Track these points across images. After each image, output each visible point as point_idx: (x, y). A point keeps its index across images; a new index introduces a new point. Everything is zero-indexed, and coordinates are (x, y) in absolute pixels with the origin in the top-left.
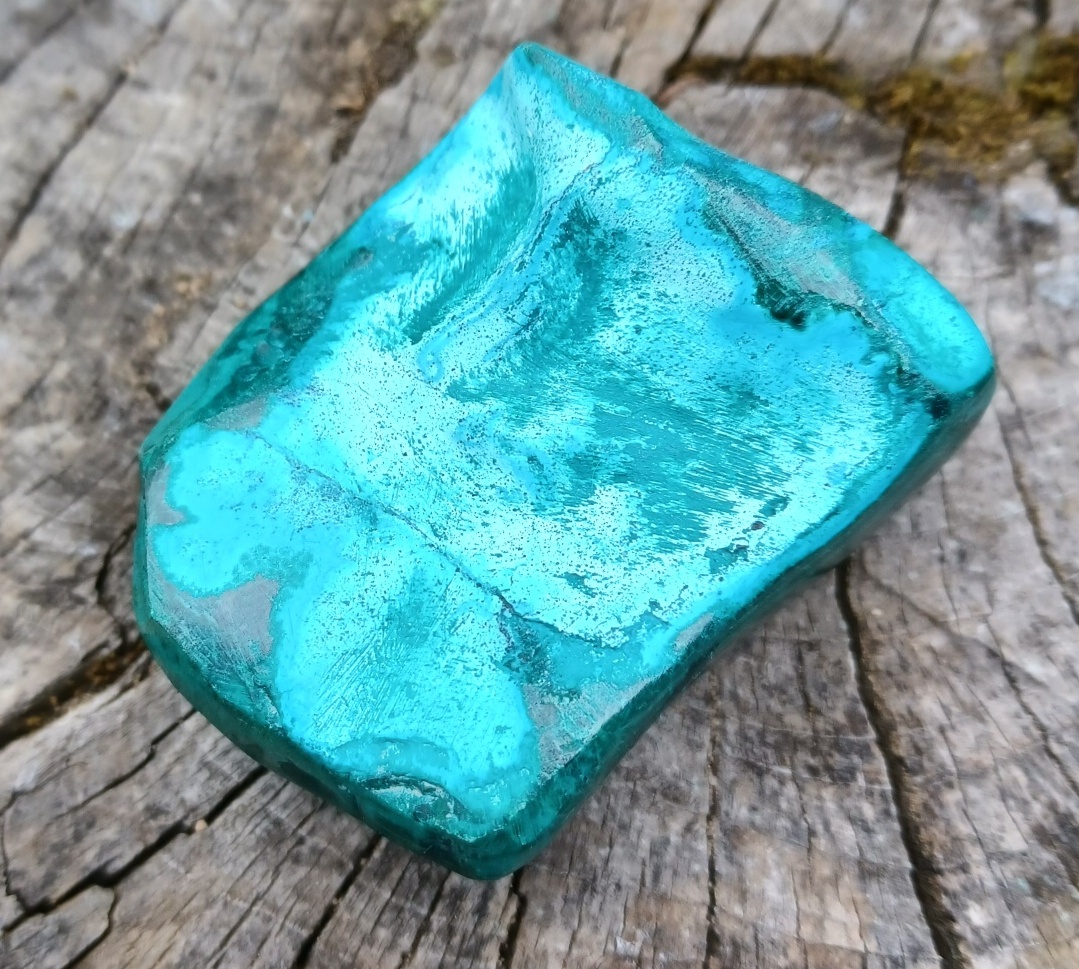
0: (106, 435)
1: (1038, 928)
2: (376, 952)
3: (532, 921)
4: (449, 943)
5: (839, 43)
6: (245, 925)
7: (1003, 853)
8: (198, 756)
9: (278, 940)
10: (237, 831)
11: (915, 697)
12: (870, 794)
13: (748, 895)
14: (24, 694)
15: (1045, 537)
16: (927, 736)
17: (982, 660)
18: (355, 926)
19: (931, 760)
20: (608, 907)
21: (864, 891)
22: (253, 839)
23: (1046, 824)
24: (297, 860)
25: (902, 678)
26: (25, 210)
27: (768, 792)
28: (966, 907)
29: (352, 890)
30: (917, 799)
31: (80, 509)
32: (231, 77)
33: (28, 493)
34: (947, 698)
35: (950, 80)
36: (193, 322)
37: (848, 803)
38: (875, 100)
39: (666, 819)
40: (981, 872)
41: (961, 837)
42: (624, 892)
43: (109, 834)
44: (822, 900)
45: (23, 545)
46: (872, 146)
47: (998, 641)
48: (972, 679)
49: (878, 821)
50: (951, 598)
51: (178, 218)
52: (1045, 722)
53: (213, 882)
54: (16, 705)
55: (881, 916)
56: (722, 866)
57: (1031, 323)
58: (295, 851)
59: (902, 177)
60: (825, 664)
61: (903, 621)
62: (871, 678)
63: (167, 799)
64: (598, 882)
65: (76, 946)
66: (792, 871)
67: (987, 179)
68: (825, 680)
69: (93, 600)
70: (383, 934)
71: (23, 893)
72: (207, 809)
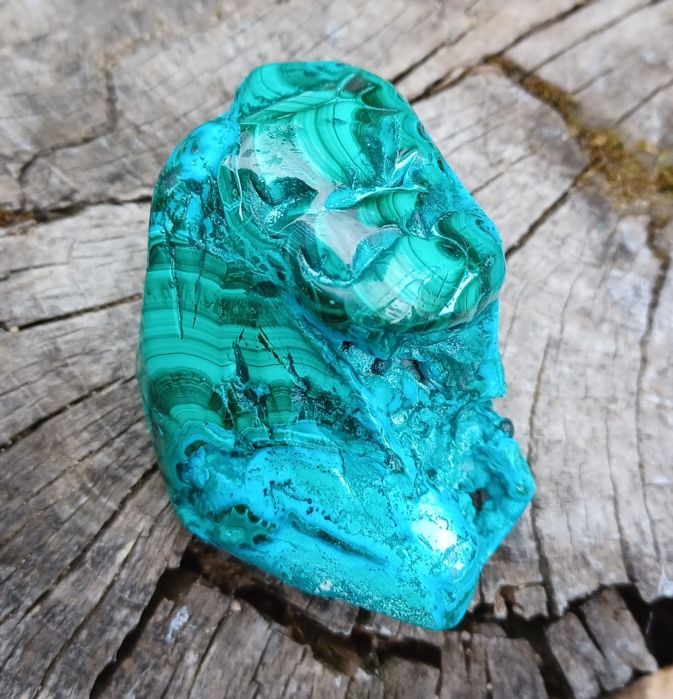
0: (69, 87)
2: (77, 442)
4: (119, 457)
5: (584, 93)
6: (13, 394)
8: (32, 291)
9: (27, 410)
10: (33, 342)
18: (72, 423)
24: (58, 374)
29: (80, 405)
31: (33, 121)
33: (9, 96)
35: (628, 146)
36: (150, 51)
38: (584, 135)
46: (568, 159)
53: (7, 362)
57: (594, 298)
58: (60, 369)
59: (574, 185)
67: (616, 210)
69: (15, 176)
70: (85, 435)
72: (23, 322)
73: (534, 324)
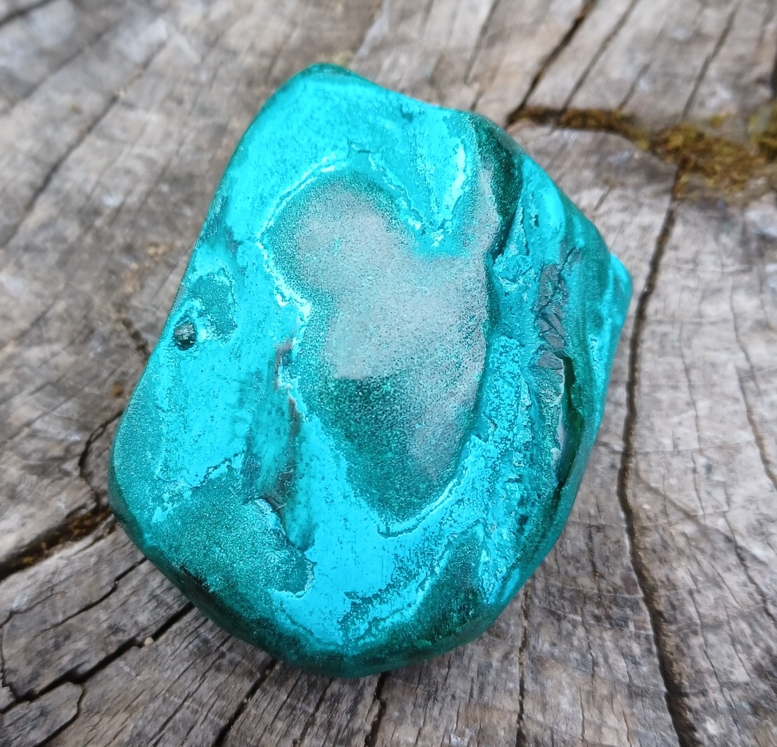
0: (92, 355)
1: (756, 738)
2: (275, 738)
3: (390, 719)
4: (328, 734)
5: (632, 102)
6: (178, 715)
7: (732, 683)
8: (149, 590)
9: (202, 727)
10: (175, 647)
11: (672, 569)
12: (638, 636)
13: (547, 707)
14: (22, 540)
15: (768, 458)
16: (680, 597)
17: (721, 544)
18: (259, 719)
19: (682, 614)
20: (445, 711)
21: (631, 707)
22: (186, 654)
23: (763, 662)
24: (218, 669)
25: (663, 555)
26: (39, 190)
27: (564, 633)
28: (705, 721)
29: (258, 692)
30: (671, 642)
31: (69, 407)
32: (194, 104)
33: (32, 393)
34: (695, 570)
35: (710, 133)
36: (160, 277)
37: (622, 643)
38: (657, 144)
39: (490, 649)
40: (715, 696)
41: (702, 670)
42: (457, 702)
43: (81, 645)
44: (601, 713)
45: (26, 431)
46: (653, 176)
47: (733, 531)
48: (713, 557)
49: (643, 656)
50: (700, 499)
51: (150, 201)
52: (765, 590)
53: (156, 683)
54: (16, 548)
55: (643, 725)
56: (529, 685)
57: (762, 306)
58: (218, 662)
59: (674, 199)
60: (608, 543)
61: (665, 513)
62: (640, 553)
63: (125, 621)
64: (438, 694)
65: (52, 726)
66: (580, 690)
67: (734, 203)
68: (608, 554)
69: (76, 473)
70: (280, 725)
71: (15, 685)
72: (154, 629)
73: (713, 365)
